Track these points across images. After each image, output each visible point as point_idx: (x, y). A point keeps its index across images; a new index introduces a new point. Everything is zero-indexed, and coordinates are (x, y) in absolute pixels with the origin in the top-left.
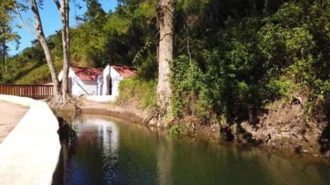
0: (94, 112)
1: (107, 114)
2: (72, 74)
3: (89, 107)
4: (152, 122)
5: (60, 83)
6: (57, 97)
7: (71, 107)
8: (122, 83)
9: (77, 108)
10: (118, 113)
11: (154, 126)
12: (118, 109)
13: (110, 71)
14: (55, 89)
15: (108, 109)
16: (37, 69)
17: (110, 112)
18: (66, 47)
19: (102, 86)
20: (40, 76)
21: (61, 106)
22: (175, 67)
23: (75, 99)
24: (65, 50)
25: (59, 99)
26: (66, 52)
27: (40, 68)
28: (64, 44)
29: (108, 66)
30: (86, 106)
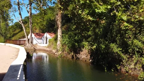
0: (40, 50)
1: (44, 51)
2: (33, 36)
3: (39, 48)
4: (56, 54)
5: (29, 40)
6: (28, 44)
7: (32, 48)
8: (50, 40)
9: (34, 49)
10: (48, 50)
11: (56, 55)
12: (48, 49)
13: (47, 35)
14: (27, 41)
15: (45, 49)
16: (21, 33)
17: (45, 50)
18: (31, 27)
19: (44, 40)
20: (22, 36)
21: (29, 48)
22: (62, 37)
23: (34, 45)
24: (30, 28)
25: (28, 45)
26: (31, 29)
27: (21, 32)
28: (30, 26)
29: (46, 33)
30: (38, 48)
